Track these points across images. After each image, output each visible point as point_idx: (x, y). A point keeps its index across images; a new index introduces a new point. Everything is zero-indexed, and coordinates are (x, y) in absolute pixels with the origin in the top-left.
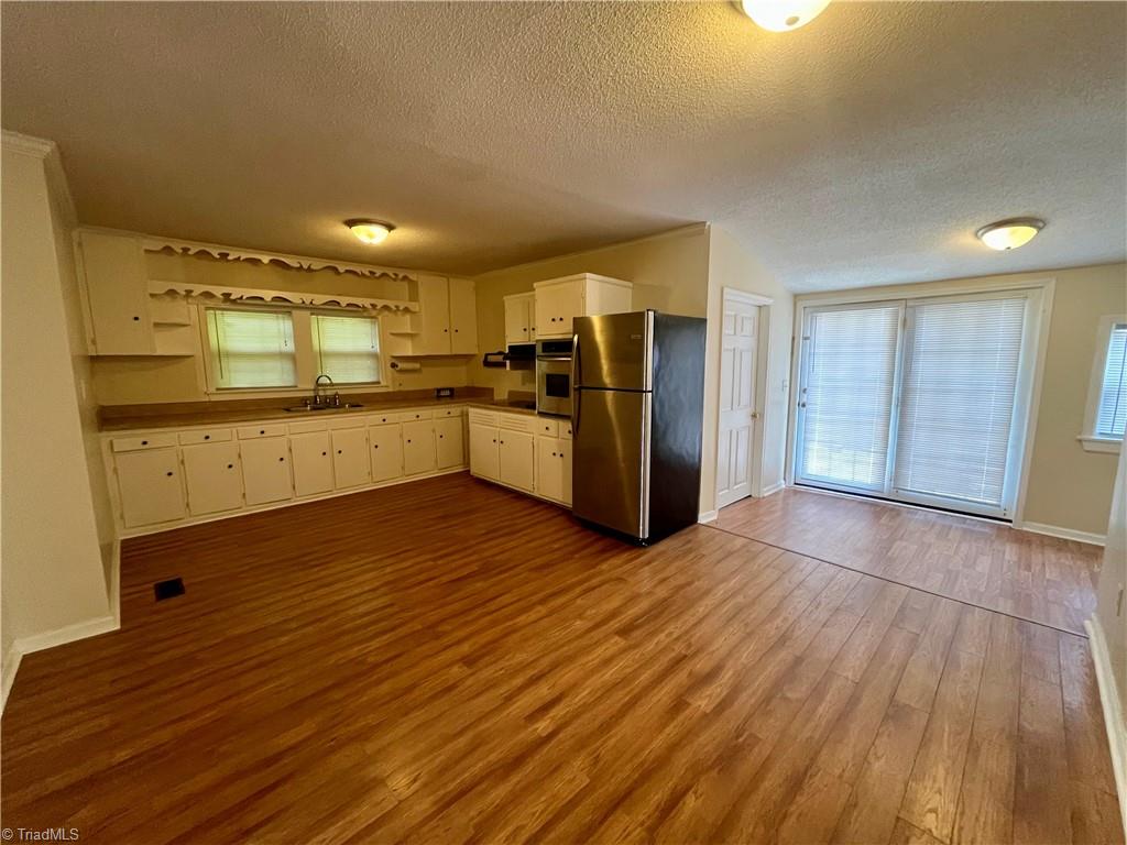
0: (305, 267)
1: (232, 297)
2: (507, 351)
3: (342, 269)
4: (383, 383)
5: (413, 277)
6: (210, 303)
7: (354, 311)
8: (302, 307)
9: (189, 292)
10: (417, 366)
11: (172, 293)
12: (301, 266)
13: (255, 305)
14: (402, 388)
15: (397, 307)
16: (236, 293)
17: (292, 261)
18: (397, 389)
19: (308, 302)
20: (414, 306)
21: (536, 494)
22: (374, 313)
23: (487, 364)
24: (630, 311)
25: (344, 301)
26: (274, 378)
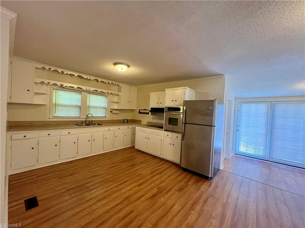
0: (89, 79)
1: (63, 86)
2: (150, 109)
3: (100, 80)
4: (107, 117)
5: (120, 85)
6: (55, 87)
7: (102, 94)
8: (86, 91)
9: (49, 83)
10: (118, 112)
11: (42, 83)
12: (87, 78)
13: (71, 89)
14: (113, 119)
15: (115, 93)
16: (65, 85)
17: (85, 76)
18: (111, 119)
19: (88, 90)
20: (119, 94)
21: (161, 157)
22: (107, 95)
23: (140, 113)
24: (194, 100)
25: (99, 90)
26: (73, 114)
